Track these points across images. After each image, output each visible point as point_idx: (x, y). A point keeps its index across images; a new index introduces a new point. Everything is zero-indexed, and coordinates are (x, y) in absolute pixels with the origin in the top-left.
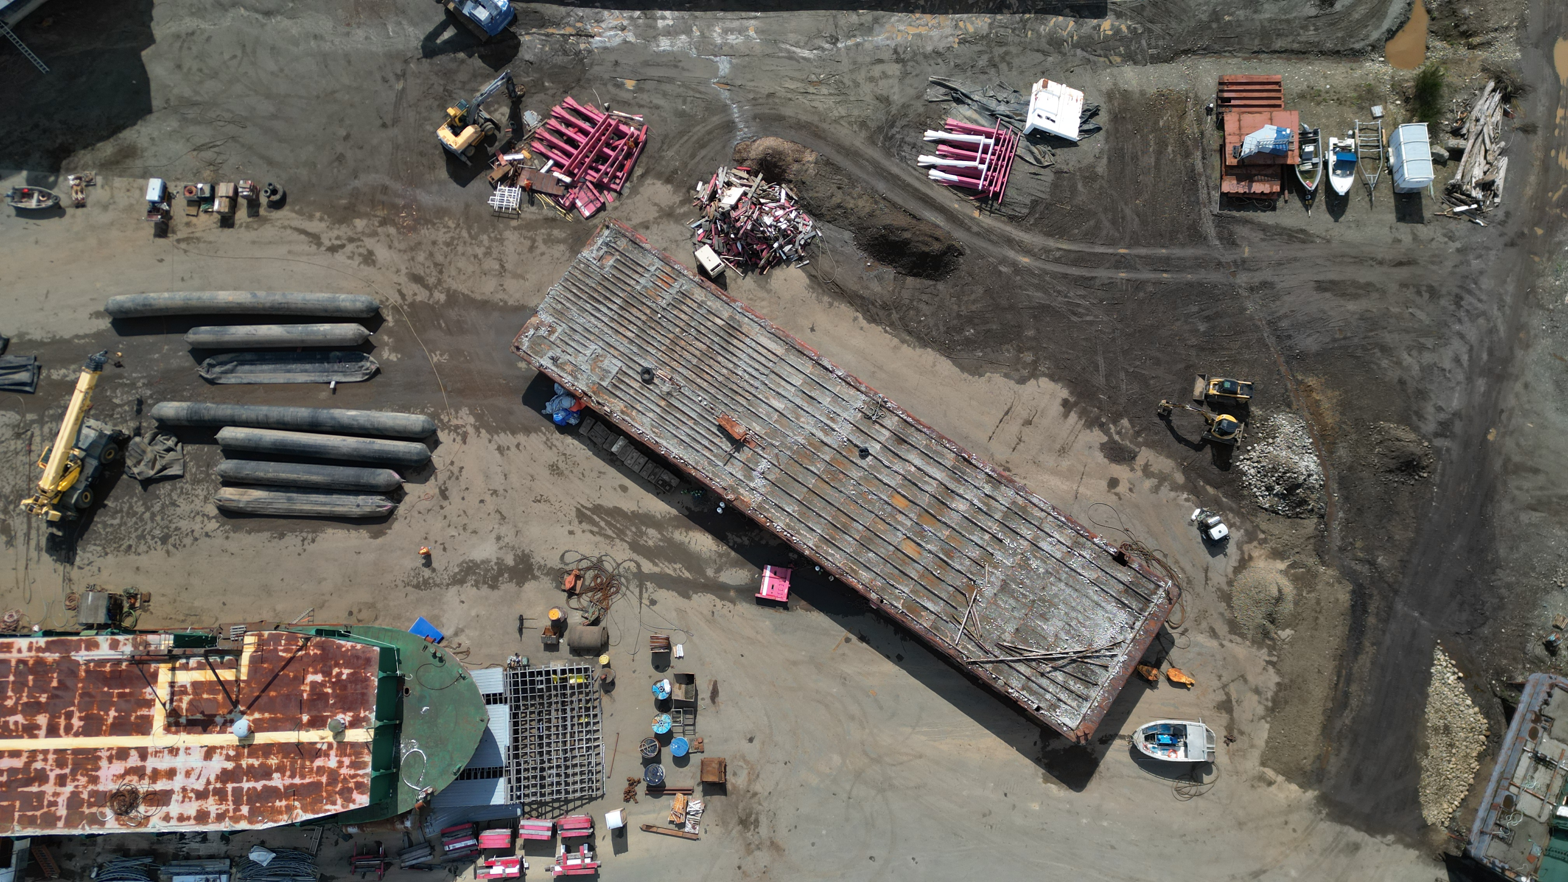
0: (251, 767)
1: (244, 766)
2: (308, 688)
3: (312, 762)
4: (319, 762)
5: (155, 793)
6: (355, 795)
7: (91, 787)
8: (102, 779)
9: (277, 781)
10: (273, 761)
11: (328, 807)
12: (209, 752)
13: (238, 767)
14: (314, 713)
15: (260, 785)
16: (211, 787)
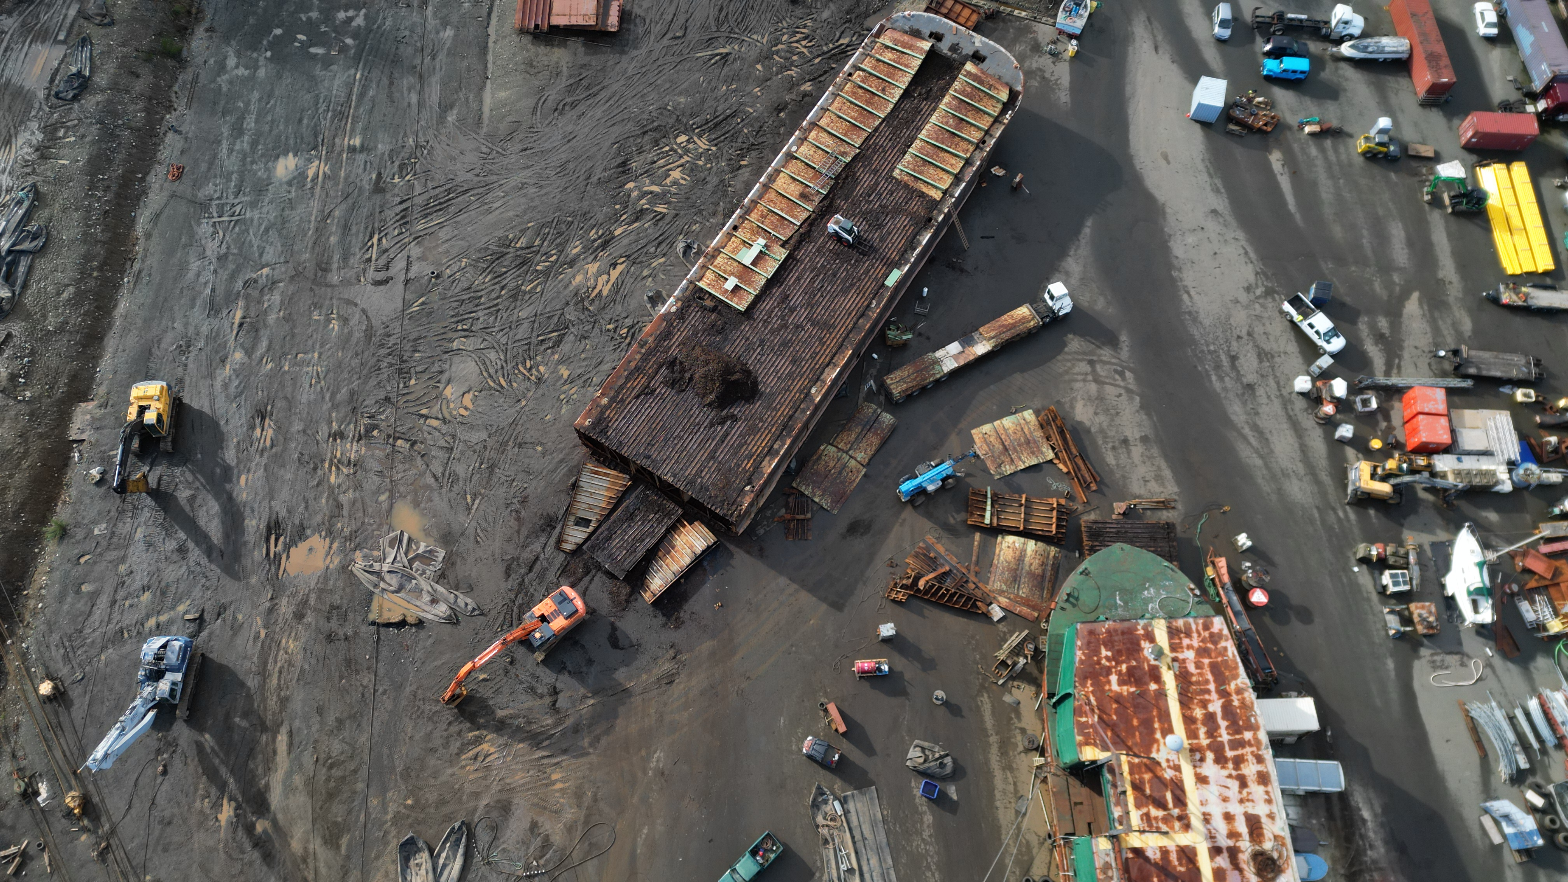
0: (1207, 735)
1: (1208, 741)
2: (1125, 688)
3: (1192, 675)
4: (1192, 668)
5: (1251, 834)
6: (1215, 630)
9: (1216, 706)
10: (1198, 713)
11: (1230, 654)
12: (1202, 780)
13: (1210, 747)
14: (1147, 678)
15: (1223, 724)
16: (1234, 773)
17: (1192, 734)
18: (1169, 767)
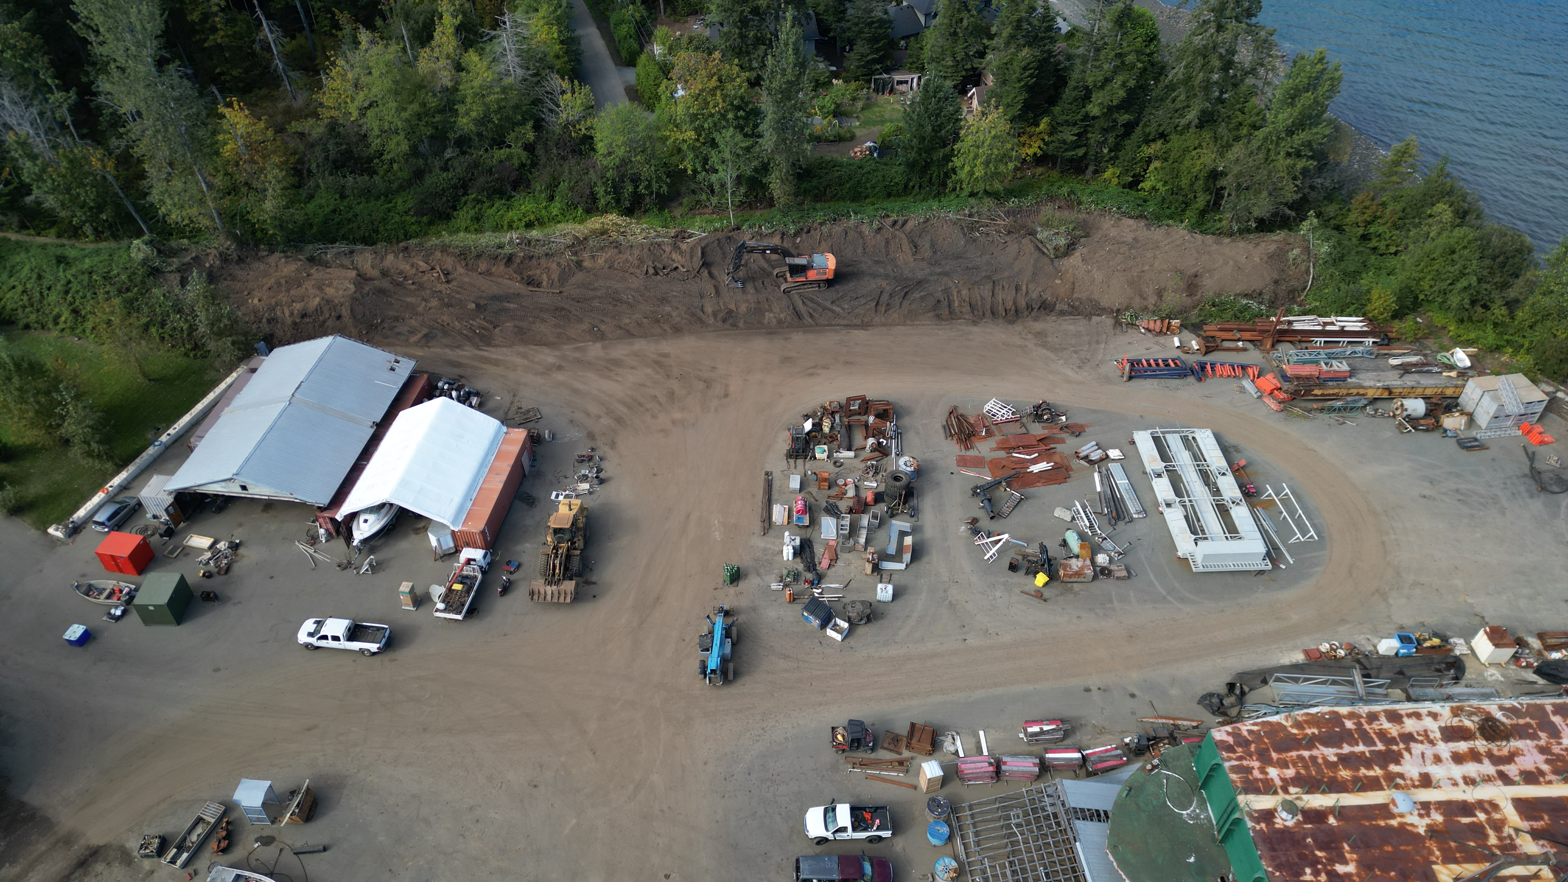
0: (1369, 767)
1: (1376, 768)
2: (1348, 856)
3: (1298, 773)
4: (1290, 772)
5: (1465, 739)
6: (1230, 740)
7: (1542, 743)
8: (1535, 751)
9: (1330, 753)
10: (1345, 774)
11: (1255, 728)
12: (1426, 781)
13: (1384, 767)
14: (1323, 827)
15: (1346, 749)
16: (1402, 746)
17: (1373, 785)
18: (1428, 815)
